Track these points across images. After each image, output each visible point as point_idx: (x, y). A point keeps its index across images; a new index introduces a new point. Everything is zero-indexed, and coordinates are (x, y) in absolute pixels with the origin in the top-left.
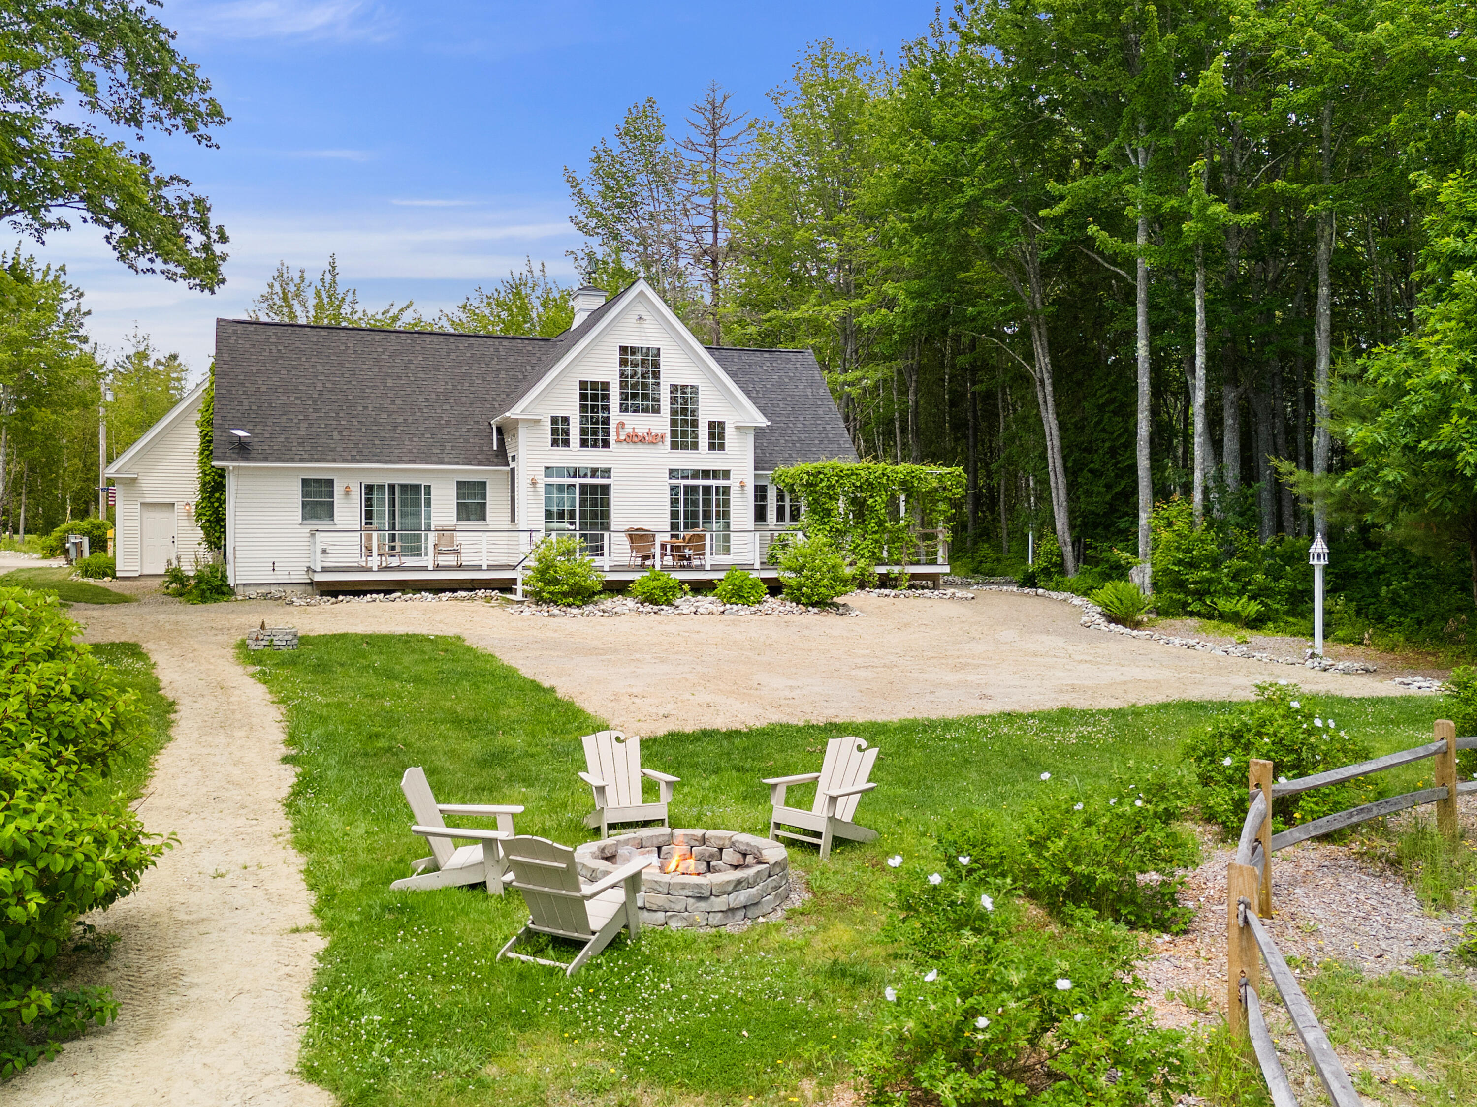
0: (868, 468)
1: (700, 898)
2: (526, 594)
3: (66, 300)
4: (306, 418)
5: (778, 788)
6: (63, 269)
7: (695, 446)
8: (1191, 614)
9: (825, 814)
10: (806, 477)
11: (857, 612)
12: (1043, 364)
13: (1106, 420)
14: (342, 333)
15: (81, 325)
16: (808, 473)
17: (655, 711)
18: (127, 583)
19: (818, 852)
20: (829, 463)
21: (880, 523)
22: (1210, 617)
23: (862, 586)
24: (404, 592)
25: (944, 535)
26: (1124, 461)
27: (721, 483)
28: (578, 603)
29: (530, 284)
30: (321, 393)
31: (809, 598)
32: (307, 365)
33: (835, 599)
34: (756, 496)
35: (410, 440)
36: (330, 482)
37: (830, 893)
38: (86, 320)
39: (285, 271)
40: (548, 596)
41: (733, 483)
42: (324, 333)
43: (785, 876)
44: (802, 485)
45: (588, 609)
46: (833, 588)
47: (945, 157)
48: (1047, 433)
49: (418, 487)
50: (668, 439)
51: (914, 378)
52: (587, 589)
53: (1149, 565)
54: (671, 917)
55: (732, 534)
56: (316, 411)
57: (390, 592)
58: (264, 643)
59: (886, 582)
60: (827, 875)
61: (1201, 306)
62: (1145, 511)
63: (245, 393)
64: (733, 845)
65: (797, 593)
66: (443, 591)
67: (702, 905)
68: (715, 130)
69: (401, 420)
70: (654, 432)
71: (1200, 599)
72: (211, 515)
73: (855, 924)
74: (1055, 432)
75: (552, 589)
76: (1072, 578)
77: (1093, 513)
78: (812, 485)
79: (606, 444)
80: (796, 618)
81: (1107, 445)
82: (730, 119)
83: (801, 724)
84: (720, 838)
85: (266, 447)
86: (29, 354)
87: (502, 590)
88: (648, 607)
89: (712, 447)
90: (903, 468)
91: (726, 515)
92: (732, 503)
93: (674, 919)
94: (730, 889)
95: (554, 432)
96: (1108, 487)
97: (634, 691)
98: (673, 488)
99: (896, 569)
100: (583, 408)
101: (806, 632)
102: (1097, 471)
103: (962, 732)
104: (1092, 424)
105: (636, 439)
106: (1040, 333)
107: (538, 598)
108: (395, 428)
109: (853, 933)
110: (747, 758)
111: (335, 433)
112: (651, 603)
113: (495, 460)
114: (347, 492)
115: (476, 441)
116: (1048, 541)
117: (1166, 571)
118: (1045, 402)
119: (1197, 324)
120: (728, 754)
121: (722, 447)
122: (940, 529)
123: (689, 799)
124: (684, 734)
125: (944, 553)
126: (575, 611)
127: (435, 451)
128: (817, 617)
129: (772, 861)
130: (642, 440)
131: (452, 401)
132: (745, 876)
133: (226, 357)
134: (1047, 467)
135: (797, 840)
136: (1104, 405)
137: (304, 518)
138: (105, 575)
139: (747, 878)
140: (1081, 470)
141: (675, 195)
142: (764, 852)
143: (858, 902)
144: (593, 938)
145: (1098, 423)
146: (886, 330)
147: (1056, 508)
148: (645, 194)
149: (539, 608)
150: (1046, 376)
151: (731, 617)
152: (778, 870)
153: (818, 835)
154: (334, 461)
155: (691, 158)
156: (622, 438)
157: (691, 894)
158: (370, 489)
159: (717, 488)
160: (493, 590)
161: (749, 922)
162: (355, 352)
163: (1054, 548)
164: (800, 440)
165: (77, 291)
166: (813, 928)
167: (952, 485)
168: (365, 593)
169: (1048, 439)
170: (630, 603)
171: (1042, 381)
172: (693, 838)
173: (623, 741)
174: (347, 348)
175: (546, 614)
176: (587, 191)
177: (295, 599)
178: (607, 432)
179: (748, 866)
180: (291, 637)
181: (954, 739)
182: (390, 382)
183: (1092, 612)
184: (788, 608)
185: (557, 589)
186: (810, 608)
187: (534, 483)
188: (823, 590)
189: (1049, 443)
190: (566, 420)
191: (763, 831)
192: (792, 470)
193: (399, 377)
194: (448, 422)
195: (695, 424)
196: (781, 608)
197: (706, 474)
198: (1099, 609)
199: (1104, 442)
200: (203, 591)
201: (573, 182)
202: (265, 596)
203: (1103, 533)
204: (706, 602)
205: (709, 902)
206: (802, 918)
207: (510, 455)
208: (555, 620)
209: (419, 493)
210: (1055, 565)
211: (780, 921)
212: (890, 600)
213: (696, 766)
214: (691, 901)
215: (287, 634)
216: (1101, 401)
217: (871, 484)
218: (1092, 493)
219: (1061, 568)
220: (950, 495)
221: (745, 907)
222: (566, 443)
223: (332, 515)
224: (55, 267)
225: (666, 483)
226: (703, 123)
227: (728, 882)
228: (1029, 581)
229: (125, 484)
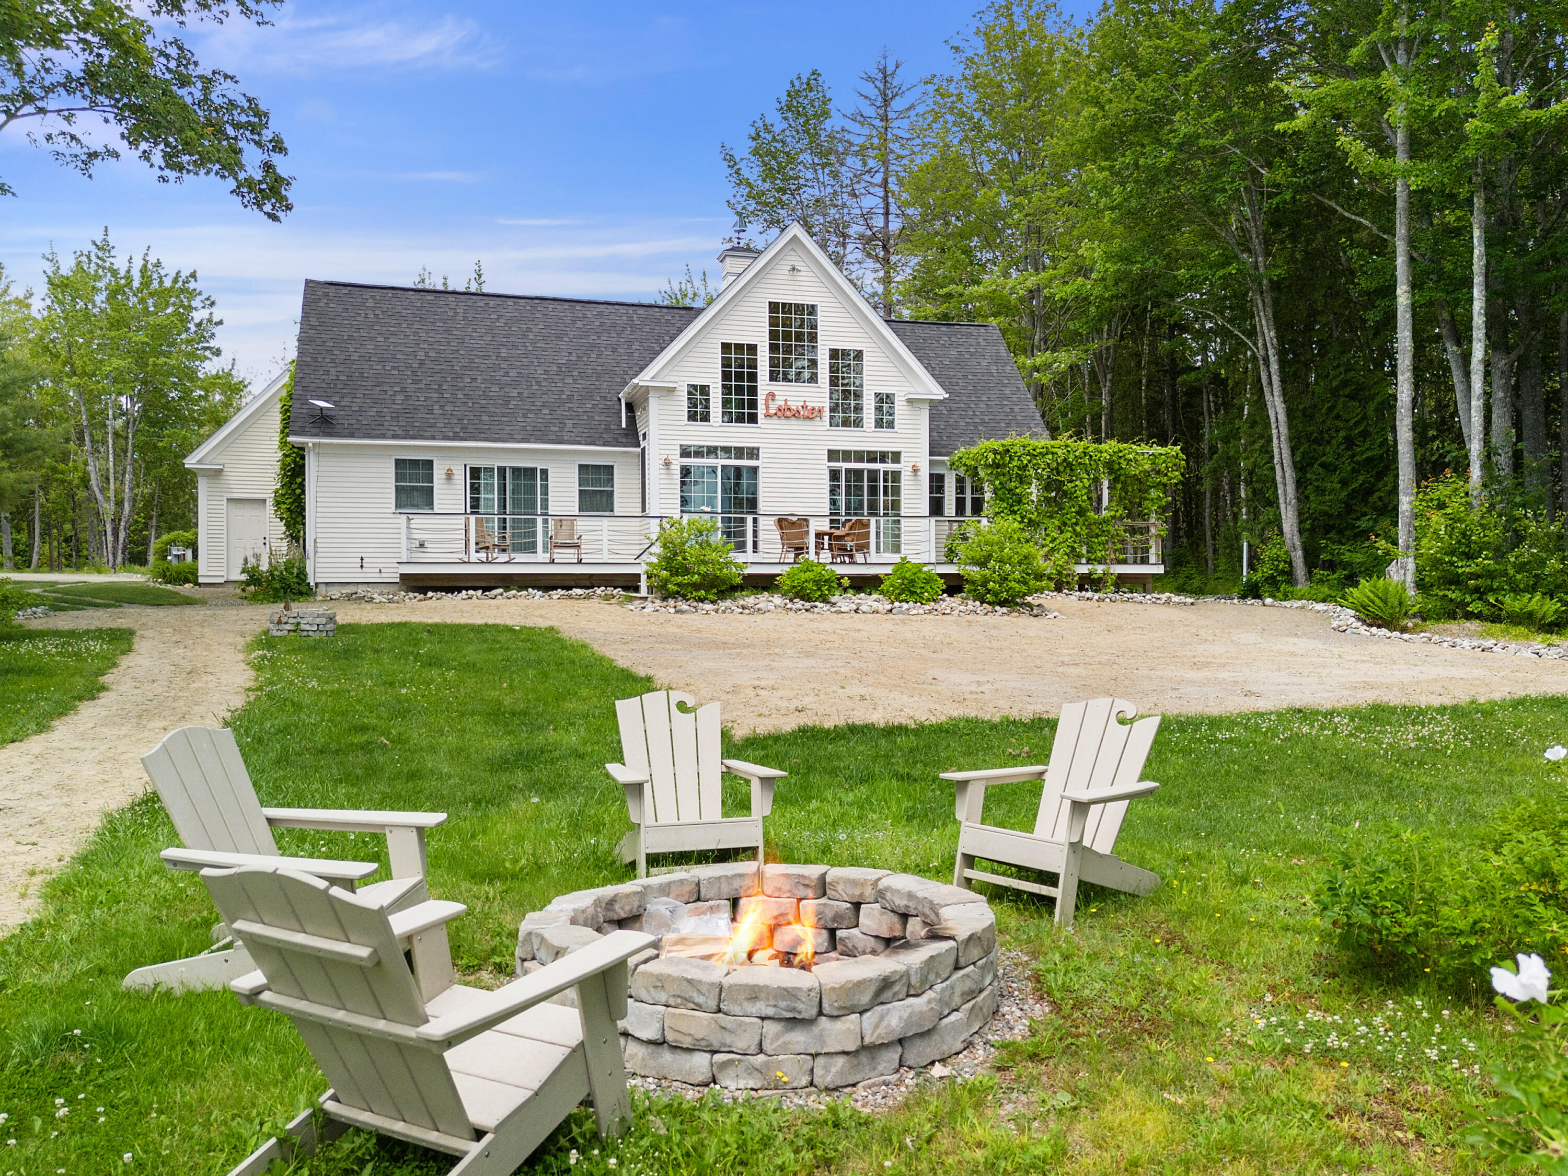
0: (1067, 446)
1: (794, 1022)
2: (650, 589)
3: (196, 309)
4: (403, 390)
5: (970, 788)
6: (193, 275)
7: (858, 423)
8: (1469, 616)
9: (1063, 836)
10: (991, 456)
11: (1056, 614)
12: (1267, 339)
13: (1340, 406)
14: (451, 298)
15: (213, 336)
16: (995, 452)
17: (786, 704)
18: (207, 589)
19: (1051, 913)
20: (1019, 440)
21: (1081, 512)
22: (1495, 619)
23: (1059, 589)
24: (507, 589)
25: (1157, 528)
26: (1363, 453)
27: (890, 466)
28: (712, 597)
29: (690, 295)
30: (422, 362)
31: (996, 594)
32: (408, 332)
33: (1029, 599)
34: (931, 487)
35: (525, 416)
36: (429, 464)
37: (1088, 1002)
38: (217, 330)
39: (426, 277)
40: (675, 588)
41: (904, 467)
42: (430, 297)
43: (991, 967)
44: (987, 466)
45: (723, 605)
46: (1025, 583)
47: (1153, 91)
48: (1273, 420)
49: (533, 470)
50: (827, 414)
51: (1109, 376)
52: (724, 581)
53: (1411, 560)
54: (724, 1065)
55: (902, 520)
56: (415, 382)
57: (489, 589)
58: (288, 627)
59: (1088, 583)
60: (1076, 962)
61: (1480, 237)
62: (1406, 494)
63: (333, 361)
64: (880, 896)
65: (981, 590)
66: (555, 588)
67: (799, 1038)
68: (886, 102)
69: (514, 393)
70: (810, 405)
71: (1480, 599)
72: (292, 503)
73: (1163, 1087)
74: (1282, 417)
75: (680, 579)
76: (1302, 586)
77: (1326, 513)
78: (998, 466)
79: (753, 419)
80: (981, 619)
81: (1342, 434)
82: (904, 88)
83: (997, 719)
84: (854, 883)
85: (354, 422)
86: (155, 365)
87: (625, 588)
88: (799, 604)
89: (879, 424)
90: (1110, 446)
91: (896, 505)
92: (903, 492)
93: (731, 1071)
94: (865, 999)
95: (692, 403)
96: (1344, 483)
97: (763, 683)
98: (834, 475)
99: (1100, 569)
100: (726, 376)
101: (994, 632)
102: (1330, 464)
103: (1239, 732)
104: (1324, 411)
105: (788, 413)
106: (1263, 301)
107: (665, 594)
108: (507, 403)
109: (1164, 1116)
110: (915, 763)
111: (436, 407)
112: (802, 599)
113: (624, 440)
114: (449, 475)
115: (603, 418)
116: (1274, 545)
117: (1436, 563)
118: (1270, 383)
119: (1475, 260)
120: (886, 756)
121: (891, 425)
122: (1153, 521)
123: (815, 818)
124: (821, 730)
125: (1157, 549)
126: (708, 606)
127: (553, 429)
128: (1006, 617)
129: (963, 933)
130: (796, 415)
131: (575, 374)
132: (901, 968)
133: (314, 321)
134: (1272, 457)
135: (1007, 889)
136: (1337, 389)
137: (398, 506)
138: (187, 581)
139: (906, 974)
140: (1311, 465)
141: (843, 178)
142: (945, 912)
143: (1154, 1028)
144: (474, 1149)
145: (1330, 409)
146: (1083, 300)
147: (1282, 506)
148: (809, 175)
149: (665, 603)
150: (1271, 352)
151: (901, 616)
152: (975, 953)
153: (1050, 879)
154: (433, 438)
155: (858, 135)
156: (772, 411)
157: (770, 1012)
158: (475, 473)
159: (886, 473)
160: (615, 588)
161: (910, 1078)
162: (465, 318)
163: (1281, 553)
164: (983, 422)
165: (208, 299)
166: (1064, 1098)
167: (1167, 467)
168: (459, 590)
169: (1273, 426)
170: (777, 599)
171: (1266, 360)
172: (802, 882)
173: (693, 710)
174: (456, 314)
175: (672, 610)
176: (745, 173)
177: (375, 596)
178: (753, 404)
179: (907, 945)
180: (324, 620)
181: (1230, 741)
182: (504, 352)
183: (1347, 616)
184: (970, 607)
185: (686, 579)
186: (997, 608)
187: (667, 464)
188: (1013, 584)
189: (1274, 431)
190: (704, 390)
191: (943, 871)
192: (974, 450)
193: (515, 346)
194: (570, 397)
195: (858, 396)
196: (962, 608)
197: (872, 457)
198: (1352, 612)
199: (1337, 431)
200: (276, 589)
201: (731, 161)
202: (349, 597)
203: (1336, 538)
204: (869, 601)
205: (816, 1030)
206: (1033, 1069)
207: (641, 434)
208: (684, 616)
209: (535, 479)
210: (1283, 572)
211: (983, 1076)
212: (1094, 603)
213: (833, 772)
214: (771, 1028)
215: (318, 616)
216: (1335, 384)
217: (1070, 465)
218: (1324, 491)
219: (1289, 575)
220: (1165, 480)
221: (901, 1041)
222: (706, 418)
223: (432, 503)
224: (185, 274)
225: (824, 467)
226: (873, 92)
227: (860, 984)
228: (1253, 592)
229: (208, 476)
